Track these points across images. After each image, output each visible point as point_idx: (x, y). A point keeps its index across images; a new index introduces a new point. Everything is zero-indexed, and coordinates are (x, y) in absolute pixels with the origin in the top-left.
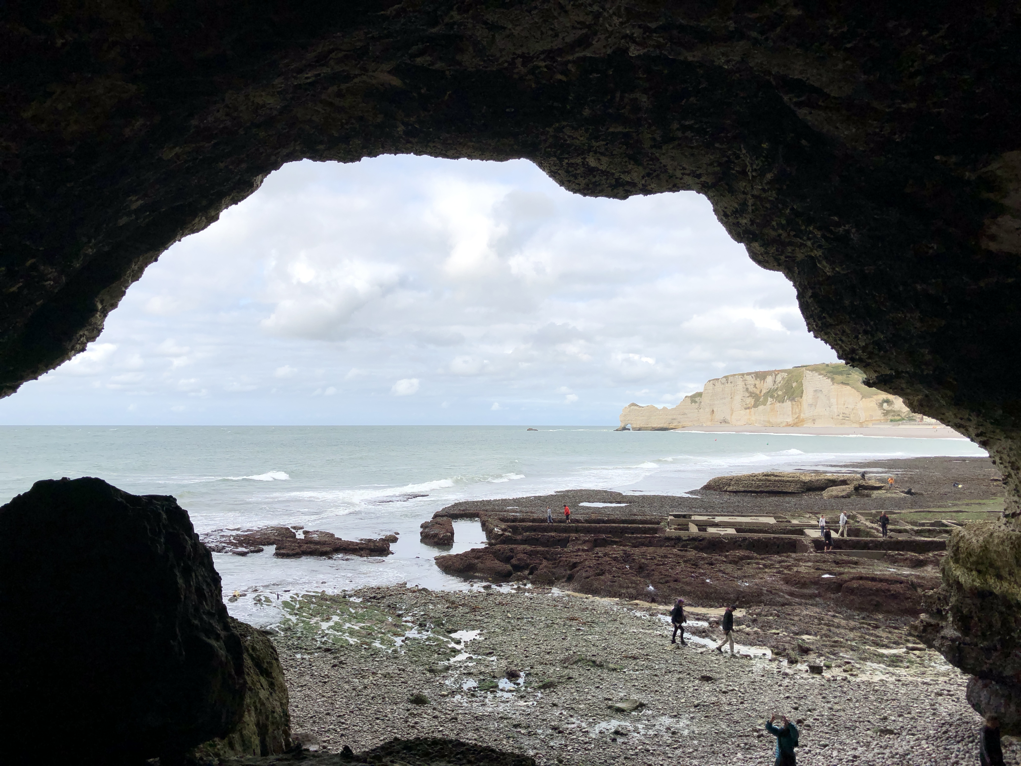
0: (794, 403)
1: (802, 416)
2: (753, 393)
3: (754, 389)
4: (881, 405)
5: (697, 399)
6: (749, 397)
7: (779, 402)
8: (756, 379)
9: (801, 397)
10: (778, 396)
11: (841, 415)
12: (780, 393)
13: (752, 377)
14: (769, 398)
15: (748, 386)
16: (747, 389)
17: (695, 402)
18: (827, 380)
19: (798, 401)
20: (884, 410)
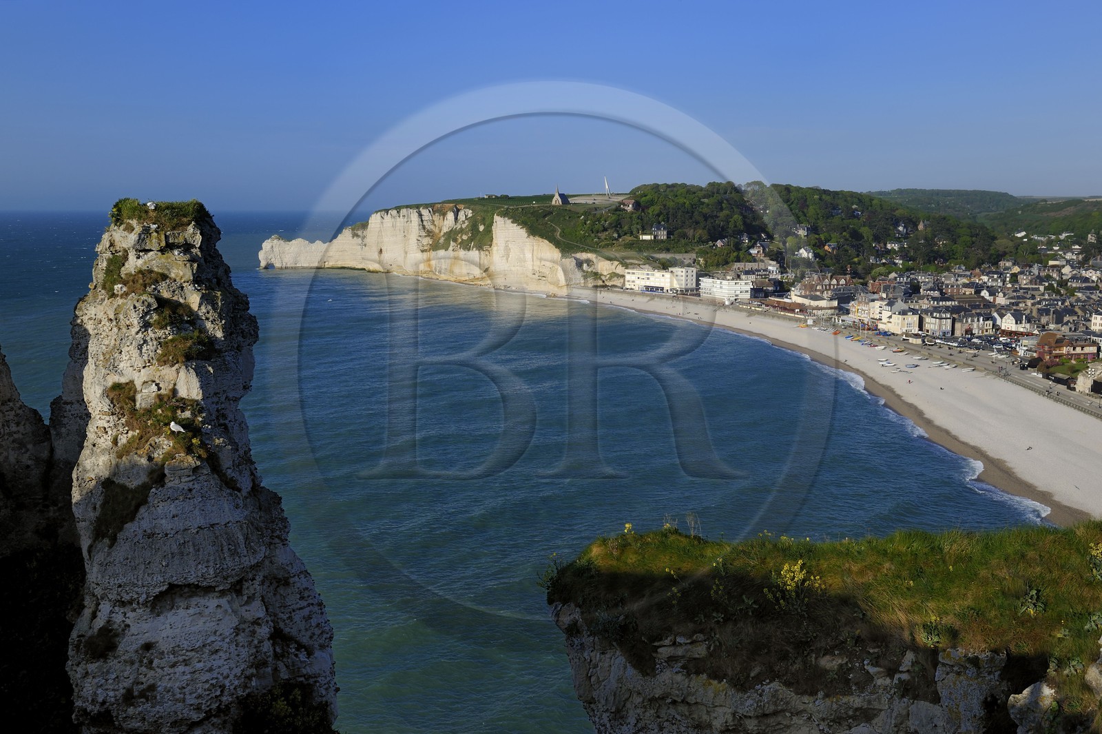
0: (482, 253)
2: (431, 232)
3: (432, 227)
4: (579, 264)
5: (360, 233)
7: (464, 249)
8: (434, 214)
9: (491, 245)
10: (463, 240)
11: (537, 274)
12: (464, 237)
13: (430, 212)
15: (425, 223)
16: (424, 227)
17: (358, 236)
18: (521, 230)
19: (486, 250)
20: (584, 272)
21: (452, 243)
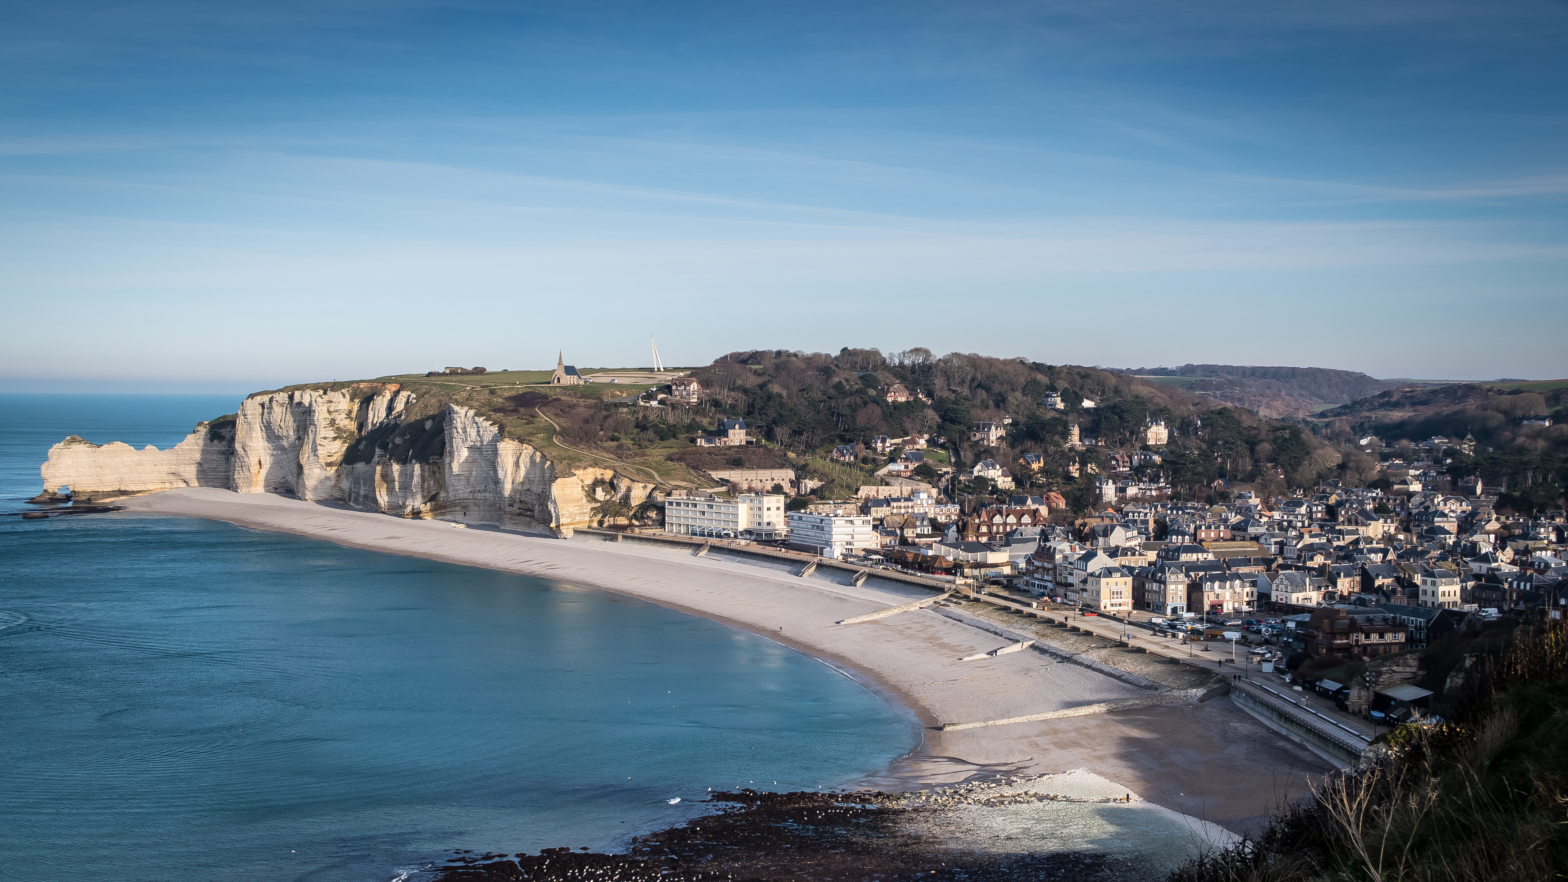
0: (426, 467)
1: (443, 495)
2: (345, 431)
3: (348, 422)
4: (590, 492)
5: (225, 432)
6: (335, 439)
7: (398, 461)
8: (352, 400)
9: (441, 455)
10: (396, 446)
11: (517, 505)
12: (398, 440)
13: (344, 395)
14: (377, 450)
15: (334, 415)
16: (332, 423)
17: (221, 438)
18: (492, 428)
19: (435, 463)
20: (596, 500)
21: (378, 451)
